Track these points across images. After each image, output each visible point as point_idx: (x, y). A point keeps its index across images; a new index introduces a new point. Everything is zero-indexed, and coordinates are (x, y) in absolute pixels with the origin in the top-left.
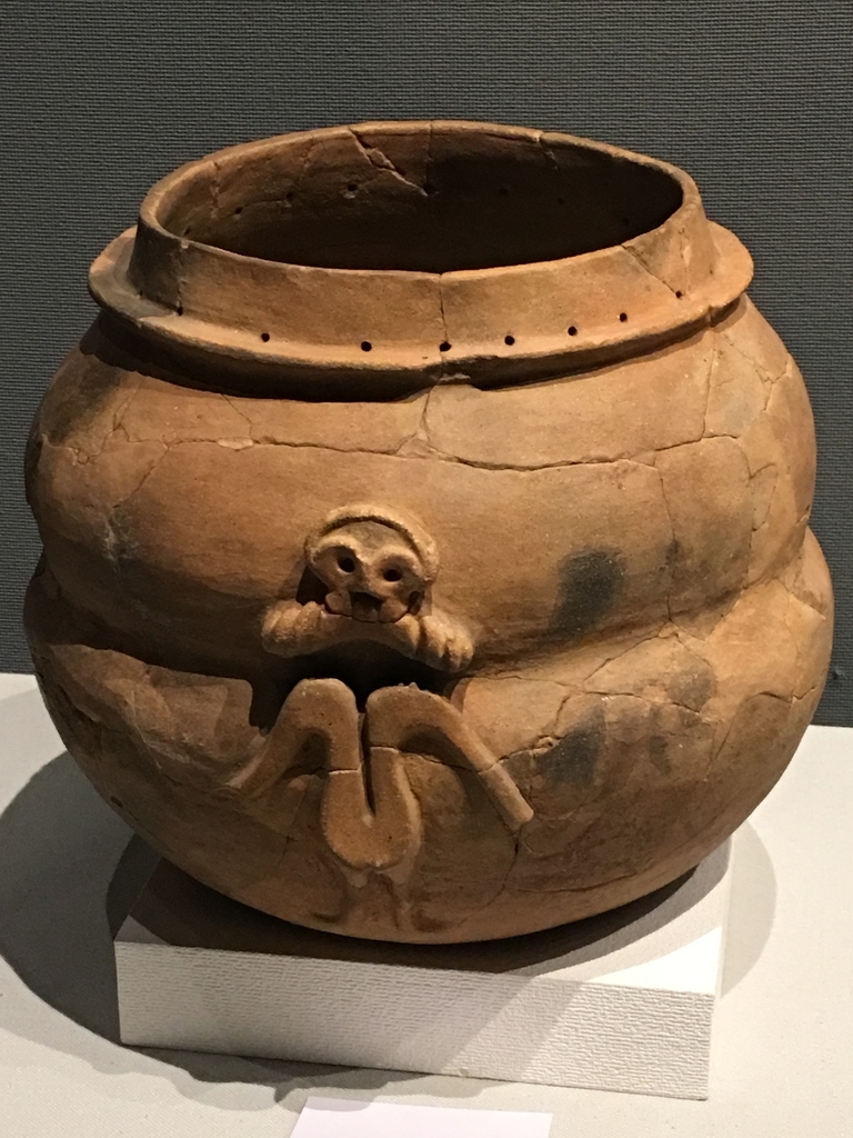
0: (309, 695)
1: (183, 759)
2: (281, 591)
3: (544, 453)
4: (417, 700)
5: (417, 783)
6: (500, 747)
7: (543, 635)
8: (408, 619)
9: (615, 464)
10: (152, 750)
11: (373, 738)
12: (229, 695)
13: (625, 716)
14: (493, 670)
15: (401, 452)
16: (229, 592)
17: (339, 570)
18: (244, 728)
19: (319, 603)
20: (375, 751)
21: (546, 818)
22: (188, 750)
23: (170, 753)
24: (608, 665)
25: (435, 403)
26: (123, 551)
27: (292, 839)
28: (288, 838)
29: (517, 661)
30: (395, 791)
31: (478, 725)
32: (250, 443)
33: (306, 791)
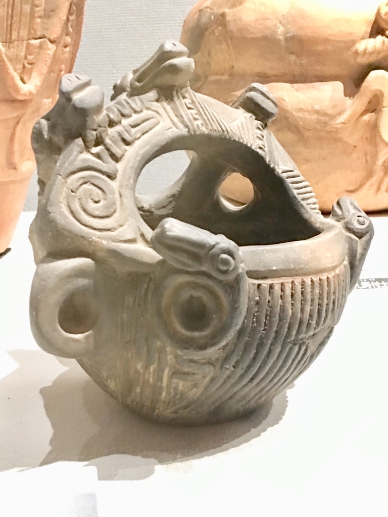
1: (314, 117)
2: (363, 36)
10: (298, 117)
12: (333, 88)
16: (340, 39)
18: (342, 99)
22: (317, 112)
23: (307, 116)
26: (287, 33)
28: (355, 146)
33: (369, 121)
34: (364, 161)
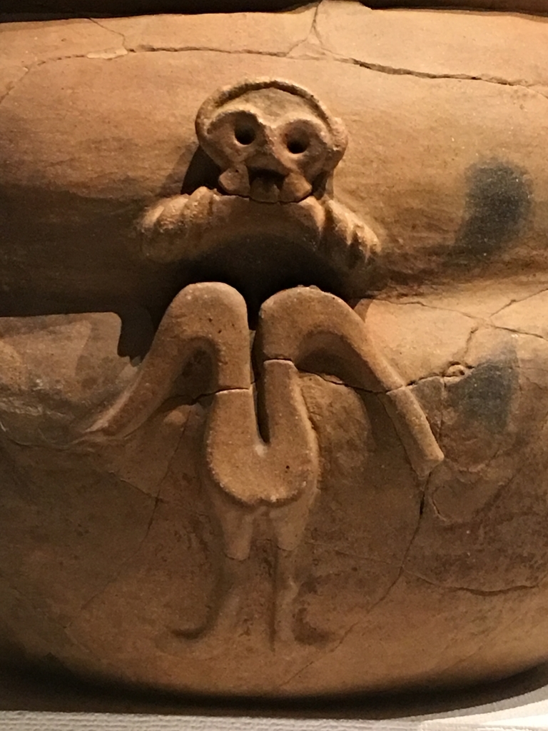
0: (195, 299)
1: (36, 411)
2: (164, 187)
3: (443, 64)
4: (319, 302)
5: (316, 410)
6: (409, 371)
7: (450, 255)
8: (310, 201)
9: (515, 87)
11: (268, 349)
12: (93, 330)
13: (537, 356)
14: (395, 293)
15: (292, 54)
17: (236, 142)
18: (112, 361)
19: (210, 188)
20: (272, 365)
21: (456, 467)
22: (42, 397)
24: (514, 306)
25: (324, 16)
27: (162, 501)
28: (157, 500)
29: (421, 283)
30: (293, 412)
31: (382, 345)
32: (125, 52)
33: (185, 425)
34: (195, 544)
